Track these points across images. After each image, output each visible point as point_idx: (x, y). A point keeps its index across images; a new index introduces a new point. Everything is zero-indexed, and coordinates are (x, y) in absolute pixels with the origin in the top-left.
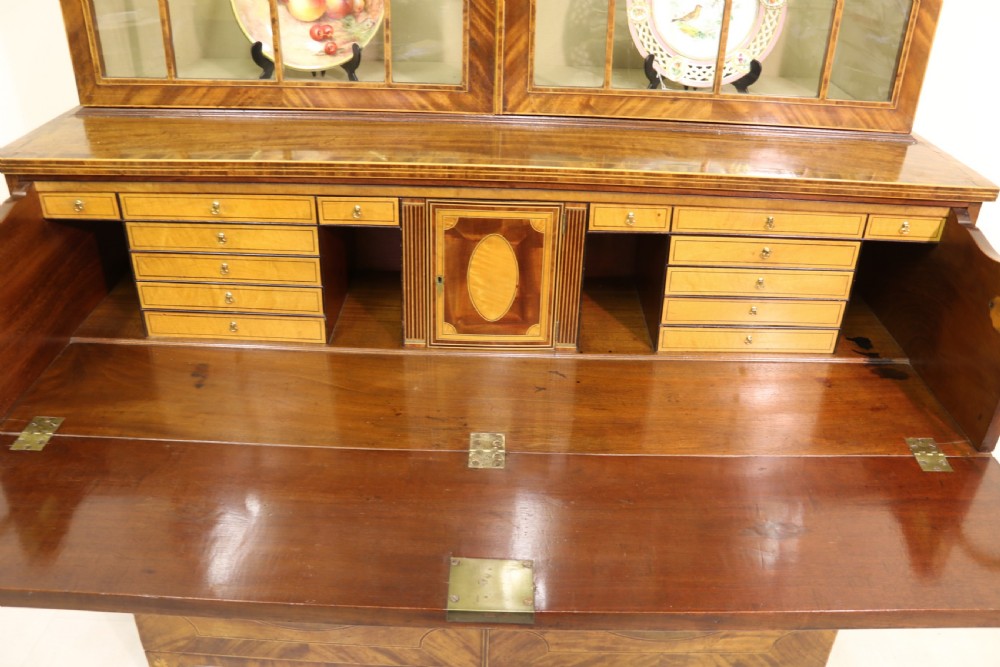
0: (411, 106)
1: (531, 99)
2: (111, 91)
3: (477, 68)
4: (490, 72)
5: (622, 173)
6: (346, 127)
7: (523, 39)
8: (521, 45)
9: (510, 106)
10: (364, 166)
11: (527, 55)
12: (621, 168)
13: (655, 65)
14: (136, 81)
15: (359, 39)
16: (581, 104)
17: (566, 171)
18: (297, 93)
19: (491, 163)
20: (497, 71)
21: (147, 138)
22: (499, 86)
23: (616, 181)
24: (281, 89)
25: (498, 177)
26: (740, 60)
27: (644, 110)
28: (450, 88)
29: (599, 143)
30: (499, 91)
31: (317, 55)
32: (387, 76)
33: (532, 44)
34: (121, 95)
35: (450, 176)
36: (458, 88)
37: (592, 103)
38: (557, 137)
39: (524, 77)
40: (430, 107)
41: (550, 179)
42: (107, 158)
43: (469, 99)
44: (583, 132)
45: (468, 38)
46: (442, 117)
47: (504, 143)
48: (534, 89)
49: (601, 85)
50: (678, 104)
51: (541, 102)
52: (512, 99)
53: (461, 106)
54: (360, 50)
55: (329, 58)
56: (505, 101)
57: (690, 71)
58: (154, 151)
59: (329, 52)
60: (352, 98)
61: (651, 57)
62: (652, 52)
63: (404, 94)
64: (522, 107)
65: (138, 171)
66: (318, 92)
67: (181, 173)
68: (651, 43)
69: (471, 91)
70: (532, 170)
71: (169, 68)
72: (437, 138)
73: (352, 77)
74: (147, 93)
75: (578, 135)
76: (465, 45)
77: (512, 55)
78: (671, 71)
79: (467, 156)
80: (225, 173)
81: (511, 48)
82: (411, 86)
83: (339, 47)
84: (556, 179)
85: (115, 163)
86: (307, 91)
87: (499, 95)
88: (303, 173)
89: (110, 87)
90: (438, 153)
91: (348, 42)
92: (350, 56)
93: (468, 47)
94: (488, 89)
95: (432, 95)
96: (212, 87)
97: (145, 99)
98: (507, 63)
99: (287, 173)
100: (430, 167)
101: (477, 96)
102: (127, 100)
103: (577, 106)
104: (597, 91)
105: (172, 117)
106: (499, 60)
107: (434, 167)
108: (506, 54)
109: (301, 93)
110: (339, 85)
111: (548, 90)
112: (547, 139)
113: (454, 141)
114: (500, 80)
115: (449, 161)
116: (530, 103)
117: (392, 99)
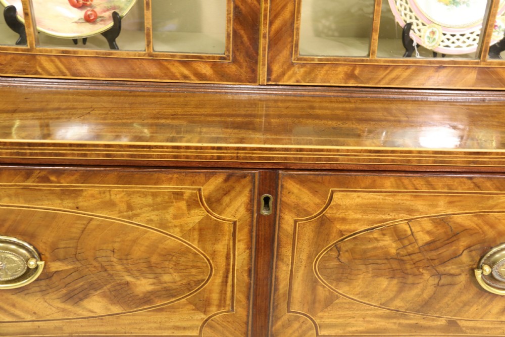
0: (173, 76)
1: (296, 69)
3: (241, 37)
4: (255, 42)
6: (105, 98)
7: (290, 7)
8: (287, 14)
9: (274, 76)
11: (292, 24)
13: (411, 34)
15: (119, 8)
16: (346, 74)
17: (348, 151)
18: (52, 61)
20: (262, 41)
22: (264, 56)
23: (401, 161)
24: (34, 56)
28: (214, 58)
30: (264, 60)
31: (76, 22)
32: (148, 45)
33: (299, 12)
36: (221, 58)
37: (357, 72)
39: (289, 46)
40: (193, 77)
41: (330, 160)
43: (233, 69)
45: (232, 5)
46: (204, 88)
47: (267, 116)
48: (299, 59)
49: (366, 54)
51: (305, 72)
52: (277, 69)
53: (224, 76)
54: (121, 18)
55: (88, 26)
56: (270, 72)
57: (444, 39)
59: (88, 19)
60: (111, 67)
61: (408, 27)
62: (408, 21)
63: (166, 63)
64: (286, 77)
66: (74, 60)
68: (408, 12)
69: (235, 61)
70: (311, 150)
72: (202, 111)
73: (113, 46)
76: (228, 13)
77: (277, 24)
78: (426, 40)
81: (276, 16)
82: (173, 56)
83: (99, 15)
86: (63, 59)
87: (264, 65)
91: (108, 10)
92: (110, 24)
93: (232, 15)
94: (253, 59)
95: (195, 65)
98: (272, 33)
101: (241, 66)
103: (342, 76)
104: (363, 61)
106: (264, 29)
108: (271, 23)
109: (56, 60)
110: (97, 53)
111: (313, 60)
113: (216, 115)
114: (264, 50)
115: (216, 140)
116: (294, 73)
117: (153, 69)
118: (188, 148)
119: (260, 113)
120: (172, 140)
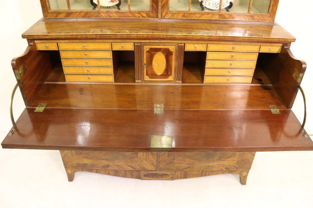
0: (136, 17)
1: (169, 14)
2: (52, 14)
3: (154, 6)
4: (157, 7)
5: (194, 35)
6: (118, 23)
9: (163, 16)
10: (124, 34)
11: (167, 2)
12: (193, 34)
13: (203, 4)
14: (59, 11)
16: (182, 16)
18: (104, 14)
19: (158, 33)
20: (159, 7)
21: (64, 27)
22: (160, 11)
24: (99, 12)
25: (160, 37)
26: (227, 2)
27: (200, 17)
28: (146, 12)
29: (187, 27)
31: (109, 2)
32: (129, 8)
34: (55, 15)
35: (148, 37)
36: (148, 12)
37: (185, 15)
38: (176, 25)
39: (167, 8)
41: (174, 37)
42: (55, 33)
43: (152, 14)
44: (183, 23)
46: (144, 20)
47: (161, 27)
48: (169, 12)
49: (188, 9)
50: (209, 15)
51: (171, 15)
52: (163, 14)
53: (149, 16)
55: (112, 3)
56: (162, 15)
57: (213, 5)
58: (67, 31)
60: (119, 15)
61: (202, 2)
63: (134, 13)
64: (166, 17)
65: (63, 37)
66: (110, 13)
67: (75, 37)
69: (152, 12)
71: (68, 7)
72: (143, 26)
73: (119, 9)
74: (62, 14)
75: (181, 24)
79: (151, 31)
80: (87, 37)
81: (163, 0)
82: (136, 11)
84: (176, 37)
85: (57, 35)
86: (107, 13)
87: (160, 13)
88: (108, 37)
89: (52, 13)
90: (144, 30)
94: (157, 12)
95: (141, 14)
96: (80, 12)
97: (62, 16)
99: (104, 37)
100: (142, 35)
101: (154, 14)
102: (57, 16)
104: (187, 12)
105: (70, 21)
106: (160, 4)
107: (143, 35)
108: (162, 2)
110: (115, 11)
111: (173, 12)
112: (173, 26)
113: (147, 27)
114: (160, 9)
115: (147, 33)
116: (168, 16)
117: (130, 15)
118: (140, 35)
119: (159, 26)
120: (137, 33)
